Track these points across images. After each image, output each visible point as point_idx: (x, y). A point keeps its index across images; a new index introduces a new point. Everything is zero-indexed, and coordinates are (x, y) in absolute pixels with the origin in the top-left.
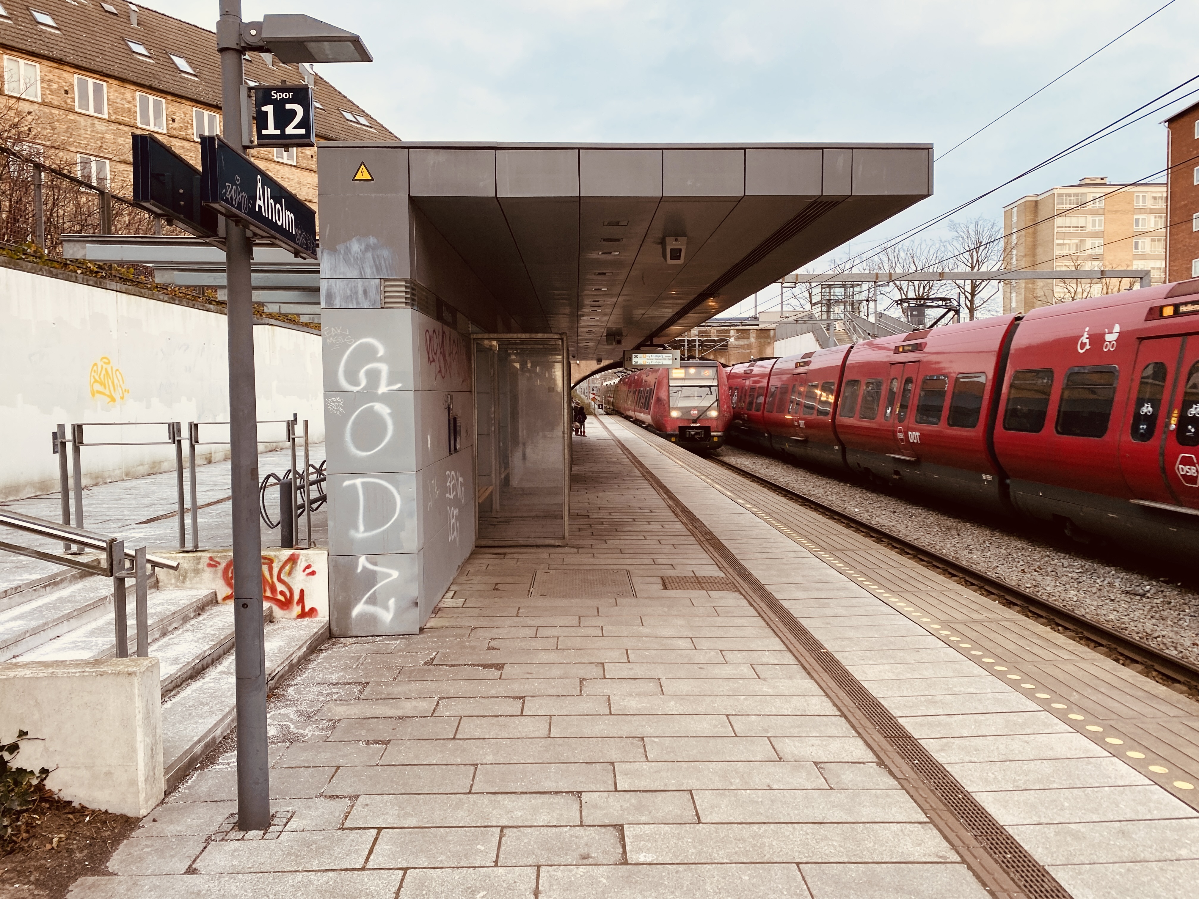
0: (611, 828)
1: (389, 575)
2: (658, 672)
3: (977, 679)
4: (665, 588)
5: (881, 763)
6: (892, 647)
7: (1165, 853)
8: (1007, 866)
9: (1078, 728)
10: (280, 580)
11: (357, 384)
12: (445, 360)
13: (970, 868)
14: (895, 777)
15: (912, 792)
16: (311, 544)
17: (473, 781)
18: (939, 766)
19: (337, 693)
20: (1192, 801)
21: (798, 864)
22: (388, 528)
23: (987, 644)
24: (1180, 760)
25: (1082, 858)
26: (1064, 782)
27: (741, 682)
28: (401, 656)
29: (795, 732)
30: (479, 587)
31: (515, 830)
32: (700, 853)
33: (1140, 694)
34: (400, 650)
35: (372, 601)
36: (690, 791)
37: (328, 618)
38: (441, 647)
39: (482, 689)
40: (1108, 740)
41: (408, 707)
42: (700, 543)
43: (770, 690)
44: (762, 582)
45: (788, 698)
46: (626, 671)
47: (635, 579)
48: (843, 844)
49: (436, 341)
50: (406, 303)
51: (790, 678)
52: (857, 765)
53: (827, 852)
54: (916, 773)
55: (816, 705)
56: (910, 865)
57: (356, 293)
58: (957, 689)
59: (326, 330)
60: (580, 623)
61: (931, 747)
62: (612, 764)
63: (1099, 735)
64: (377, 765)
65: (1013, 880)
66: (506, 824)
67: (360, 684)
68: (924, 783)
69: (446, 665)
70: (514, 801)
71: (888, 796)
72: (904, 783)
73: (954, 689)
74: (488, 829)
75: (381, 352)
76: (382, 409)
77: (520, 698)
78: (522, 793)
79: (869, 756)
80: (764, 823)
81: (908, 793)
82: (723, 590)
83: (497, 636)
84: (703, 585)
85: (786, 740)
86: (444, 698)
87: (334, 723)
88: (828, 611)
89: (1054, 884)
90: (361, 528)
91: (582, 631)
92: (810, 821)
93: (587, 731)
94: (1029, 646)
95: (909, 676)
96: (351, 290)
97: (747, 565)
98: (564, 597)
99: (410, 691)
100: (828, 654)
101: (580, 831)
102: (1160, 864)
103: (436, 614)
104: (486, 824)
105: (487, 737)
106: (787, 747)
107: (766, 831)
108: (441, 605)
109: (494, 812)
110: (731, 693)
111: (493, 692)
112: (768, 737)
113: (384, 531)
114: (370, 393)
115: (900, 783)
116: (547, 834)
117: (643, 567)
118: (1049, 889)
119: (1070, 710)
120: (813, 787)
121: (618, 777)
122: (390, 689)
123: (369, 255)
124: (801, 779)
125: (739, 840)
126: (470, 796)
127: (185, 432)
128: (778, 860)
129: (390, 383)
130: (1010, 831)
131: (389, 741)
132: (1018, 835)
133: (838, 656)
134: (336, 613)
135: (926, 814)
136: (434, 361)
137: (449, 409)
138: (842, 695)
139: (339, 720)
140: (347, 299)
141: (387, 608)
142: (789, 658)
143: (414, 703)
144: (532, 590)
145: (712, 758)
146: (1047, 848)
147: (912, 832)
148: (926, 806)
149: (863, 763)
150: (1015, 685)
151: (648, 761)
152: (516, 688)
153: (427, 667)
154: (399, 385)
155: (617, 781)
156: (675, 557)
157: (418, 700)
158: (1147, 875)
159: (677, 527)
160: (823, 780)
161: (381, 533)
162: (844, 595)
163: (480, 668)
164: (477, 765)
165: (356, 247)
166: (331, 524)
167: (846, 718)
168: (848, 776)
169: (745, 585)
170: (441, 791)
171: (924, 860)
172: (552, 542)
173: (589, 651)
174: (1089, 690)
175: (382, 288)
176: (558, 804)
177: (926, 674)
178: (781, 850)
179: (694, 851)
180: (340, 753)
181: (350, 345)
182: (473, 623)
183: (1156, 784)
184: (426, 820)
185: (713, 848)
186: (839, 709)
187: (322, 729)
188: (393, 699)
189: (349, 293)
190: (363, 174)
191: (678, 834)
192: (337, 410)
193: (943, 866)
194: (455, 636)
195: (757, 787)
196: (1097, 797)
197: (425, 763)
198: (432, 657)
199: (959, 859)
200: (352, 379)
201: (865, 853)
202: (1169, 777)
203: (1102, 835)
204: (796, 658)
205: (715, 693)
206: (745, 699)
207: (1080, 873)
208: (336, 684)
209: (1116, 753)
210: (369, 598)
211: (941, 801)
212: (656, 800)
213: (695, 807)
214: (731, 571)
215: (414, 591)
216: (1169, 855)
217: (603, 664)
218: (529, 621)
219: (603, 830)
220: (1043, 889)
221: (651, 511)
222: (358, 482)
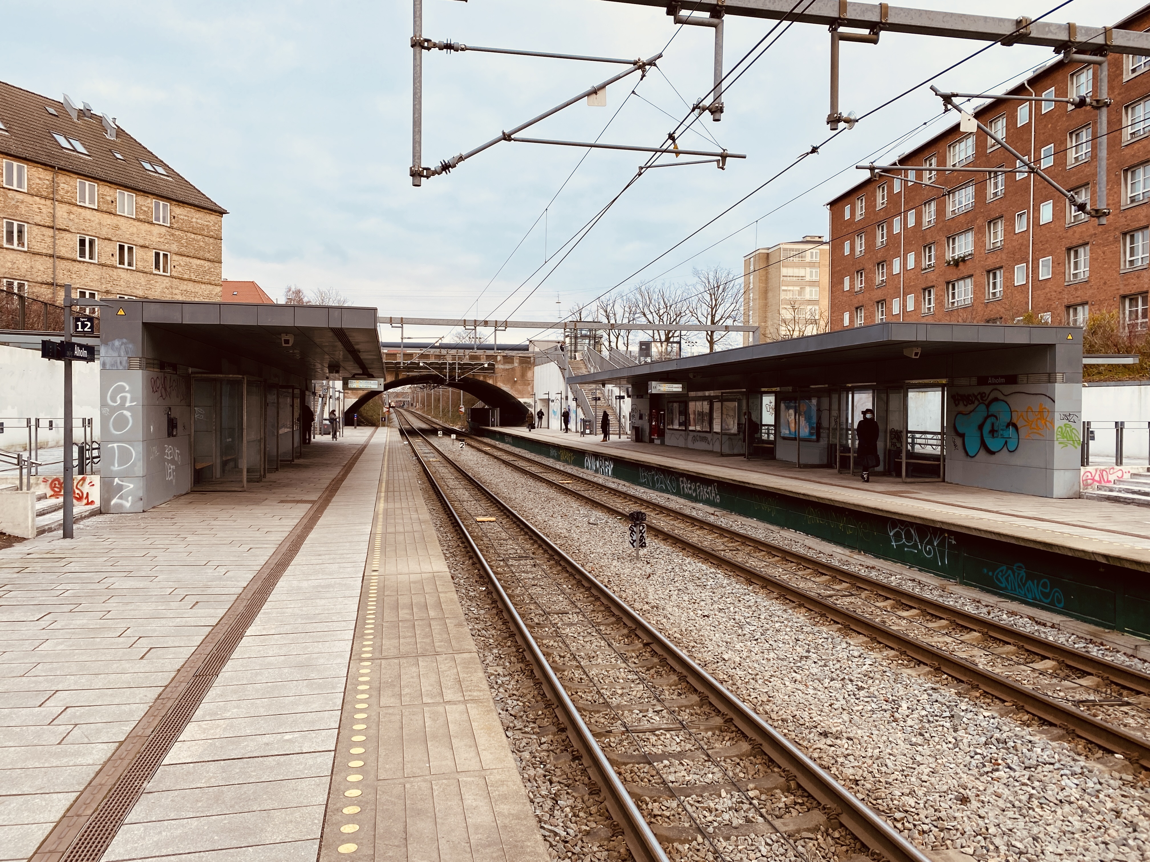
1: (129, 487)
10: (77, 488)
11: (116, 402)
12: (165, 390)
16: (92, 473)
22: (129, 466)
35: (121, 498)
37: (99, 505)
38: (150, 515)
39: (162, 522)
42: (325, 491)
47: (267, 501)
49: (158, 382)
50: (140, 368)
57: (117, 363)
69: (149, 518)
75: (127, 388)
76: (127, 413)
82: (307, 503)
83: (178, 513)
84: (300, 502)
90: (116, 465)
96: (114, 362)
97: (336, 497)
111: (165, 522)
113: (127, 467)
114: (122, 406)
117: (278, 497)
123: (123, 347)
127: (33, 422)
129: (131, 402)
134: (103, 503)
136: (157, 392)
137: (168, 415)
140: (112, 365)
141: (128, 501)
144: (208, 503)
154: (135, 403)
161: (125, 468)
163: (164, 518)
165: (117, 343)
175: (129, 361)
181: (113, 386)
190: (121, 313)
192: (106, 413)
194: (158, 513)
200: (114, 399)
210: (119, 497)
215: (140, 494)
217: (219, 517)
222: (115, 445)
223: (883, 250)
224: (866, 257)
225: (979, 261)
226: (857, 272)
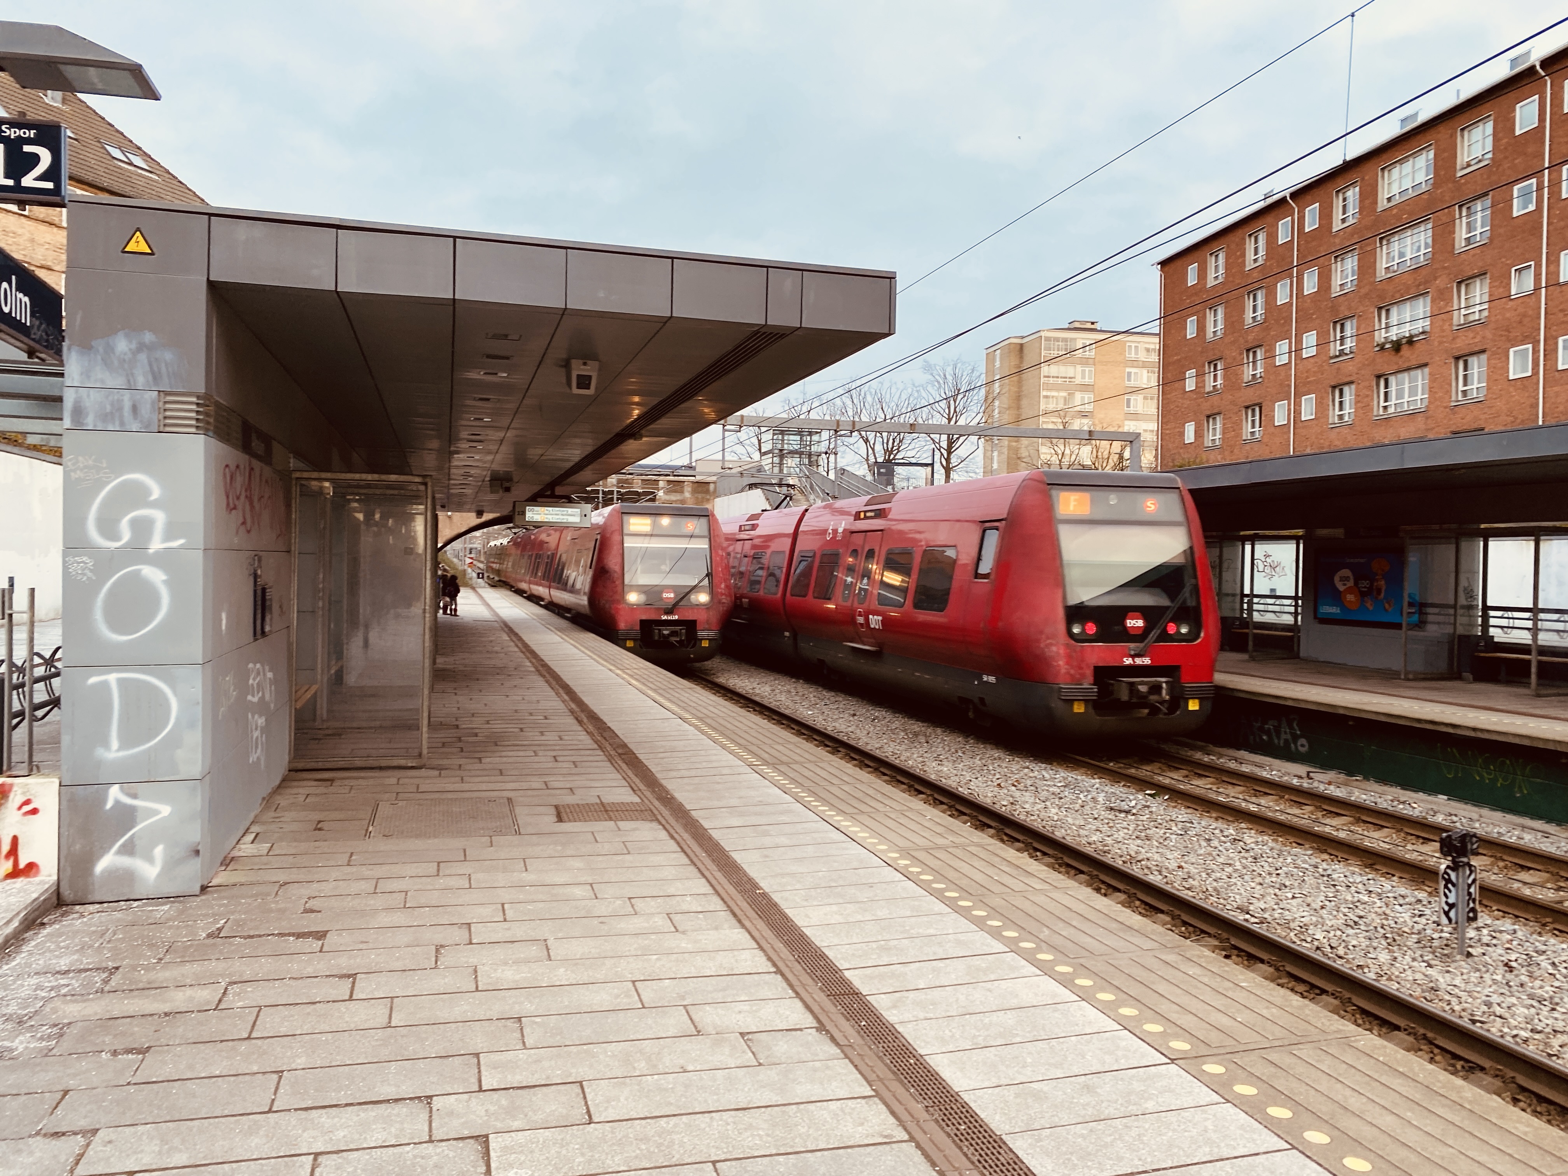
0: (472, 1141)
1: (157, 812)
2: (545, 931)
3: (938, 917)
4: (560, 819)
5: (821, 1028)
6: (841, 883)
7: (1130, 1108)
8: (961, 1140)
9: (1046, 970)
11: (116, 537)
12: (252, 507)
13: (918, 1146)
14: (837, 1044)
15: (857, 1061)
16: (32, 768)
17: (275, 1093)
18: (889, 1026)
19: (68, 985)
20: (1161, 1045)
21: (714, 1163)
22: (156, 744)
23: (951, 874)
24: (1150, 999)
25: (1042, 1121)
26: (1028, 1035)
27: (653, 937)
28: (170, 927)
29: (719, 997)
30: (295, 827)
31: (335, 1156)
32: (590, 1162)
33: (1114, 926)
34: (169, 920)
35: (129, 849)
36: (581, 1083)
37: (55, 878)
38: (233, 913)
39: (294, 966)
40: (1078, 982)
41: (179, 999)
42: (610, 759)
43: (689, 946)
44: (688, 807)
45: (712, 954)
46: (500, 932)
47: (518, 810)
48: (770, 1132)
49: (239, 480)
50: (197, 427)
51: (716, 928)
52: (794, 1033)
53: (750, 1144)
54: (862, 1037)
55: (746, 961)
56: (849, 1150)
57: (120, 409)
58: (914, 932)
59: (70, 460)
60: (438, 871)
61: (882, 1004)
62: (477, 1055)
63: (1069, 976)
64: (129, 1084)
65: (966, 1155)
66: (322, 1150)
67: (104, 969)
68: (871, 1049)
69: (240, 937)
70: (334, 1117)
71: (828, 1068)
72: (848, 1050)
73: (912, 931)
74: (295, 1158)
75: (156, 494)
76: (155, 575)
77: (349, 976)
78: (347, 1105)
79: (810, 1021)
80: (674, 1115)
81: (852, 1062)
82: (637, 819)
83: (317, 894)
84: (611, 813)
85: (707, 1007)
86: (235, 983)
87: (61, 1030)
88: (767, 841)
89: (1012, 1155)
90: (115, 744)
91: (441, 882)
92: (733, 1107)
93: (443, 1015)
94: (998, 875)
95: (859, 917)
96: (112, 405)
97: (670, 785)
98: (417, 836)
99: (183, 975)
100: (765, 895)
101: (429, 1148)
102: (1124, 1120)
103: (227, 865)
104: (293, 1152)
105: (298, 1032)
106: (708, 1017)
107: (676, 1125)
108: (235, 853)
109: (305, 1135)
110: (639, 953)
111: (310, 971)
112: (685, 1006)
113: (151, 747)
114: (137, 551)
115: (843, 1051)
116: (382, 1158)
117: (530, 792)
118: (1005, 1162)
119: (1038, 950)
120: (738, 1065)
121: (484, 1073)
122: (152, 975)
123: (143, 357)
124: (723, 1056)
125: (641, 1140)
126: (269, 1115)
128: (689, 1161)
129: (168, 537)
130: (966, 1097)
131: (149, 1048)
132: (975, 1101)
133: (776, 898)
134: (69, 869)
135: (871, 1086)
136: (235, 508)
137: (256, 576)
138: (779, 945)
139: (70, 1023)
140: (105, 417)
141: (150, 860)
142: (716, 903)
143: (189, 992)
144: (371, 828)
145: (611, 1038)
146: (1005, 1114)
147: (853, 1109)
148: (873, 1077)
149: (800, 1030)
150: (979, 922)
151: (526, 1048)
152: (344, 963)
153: (211, 941)
154: (181, 541)
155: (483, 1078)
156: (576, 778)
157: (196, 988)
158: (1110, 1135)
159: (580, 738)
160: (751, 1054)
161: (144, 751)
162: (787, 820)
163: (292, 938)
164: (282, 1072)
165: (122, 345)
166: (65, 740)
167: (783, 975)
168: (782, 1047)
169: (666, 812)
170: (226, 1112)
171: (866, 1142)
172: (403, 762)
173: (449, 909)
174: (1061, 925)
175: (161, 404)
176: (398, 1115)
177: (881, 914)
178: (694, 1148)
179: (582, 1159)
180: (69, 1071)
181: (108, 483)
182: (282, 877)
183: (1126, 1029)
184: (201, 1155)
185: (607, 1154)
186: (775, 965)
187: (42, 1039)
188: (156, 988)
189: (109, 408)
190: (138, 244)
191: (562, 1139)
192: (84, 574)
193: (887, 1147)
194: (255, 896)
195: (667, 1070)
196: (1062, 1049)
197: (203, 1075)
198: (218, 926)
199: (906, 1137)
200: (108, 528)
201: (797, 1141)
202: (1139, 1020)
203: (1065, 1094)
204: (725, 902)
205: (620, 954)
206: (657, 959)
207: (1040, 1140)
208: (66, 972)
209: (1085, 996)
210: (123, 845)
211: (890, 1069)
212: (534, 1099)
213: (586, 1103)
214: (648, 794)
215: (194, 833)
216: (1133, 1109)
217: (469, 924)
218: (366, 871)
219: (461, 1144)
220: (998, 1163)
221: (546, 718)
222: (112, 678)
223: (1256, 329)
224: (1226, 340)
225: (1440, 343)
226: (1209, 363)
